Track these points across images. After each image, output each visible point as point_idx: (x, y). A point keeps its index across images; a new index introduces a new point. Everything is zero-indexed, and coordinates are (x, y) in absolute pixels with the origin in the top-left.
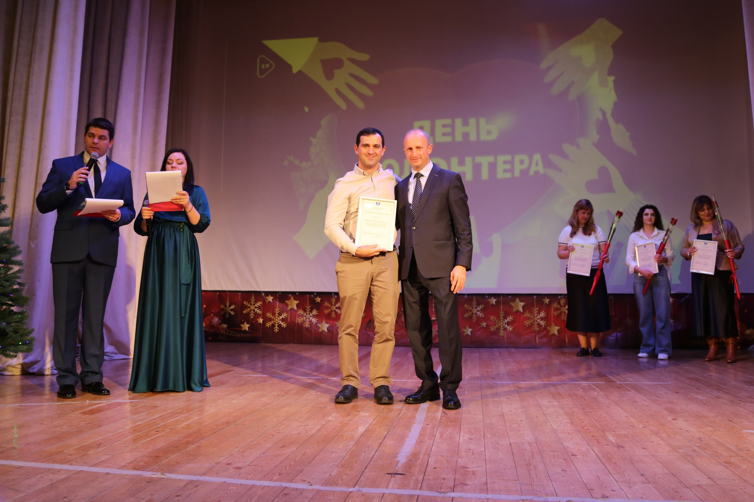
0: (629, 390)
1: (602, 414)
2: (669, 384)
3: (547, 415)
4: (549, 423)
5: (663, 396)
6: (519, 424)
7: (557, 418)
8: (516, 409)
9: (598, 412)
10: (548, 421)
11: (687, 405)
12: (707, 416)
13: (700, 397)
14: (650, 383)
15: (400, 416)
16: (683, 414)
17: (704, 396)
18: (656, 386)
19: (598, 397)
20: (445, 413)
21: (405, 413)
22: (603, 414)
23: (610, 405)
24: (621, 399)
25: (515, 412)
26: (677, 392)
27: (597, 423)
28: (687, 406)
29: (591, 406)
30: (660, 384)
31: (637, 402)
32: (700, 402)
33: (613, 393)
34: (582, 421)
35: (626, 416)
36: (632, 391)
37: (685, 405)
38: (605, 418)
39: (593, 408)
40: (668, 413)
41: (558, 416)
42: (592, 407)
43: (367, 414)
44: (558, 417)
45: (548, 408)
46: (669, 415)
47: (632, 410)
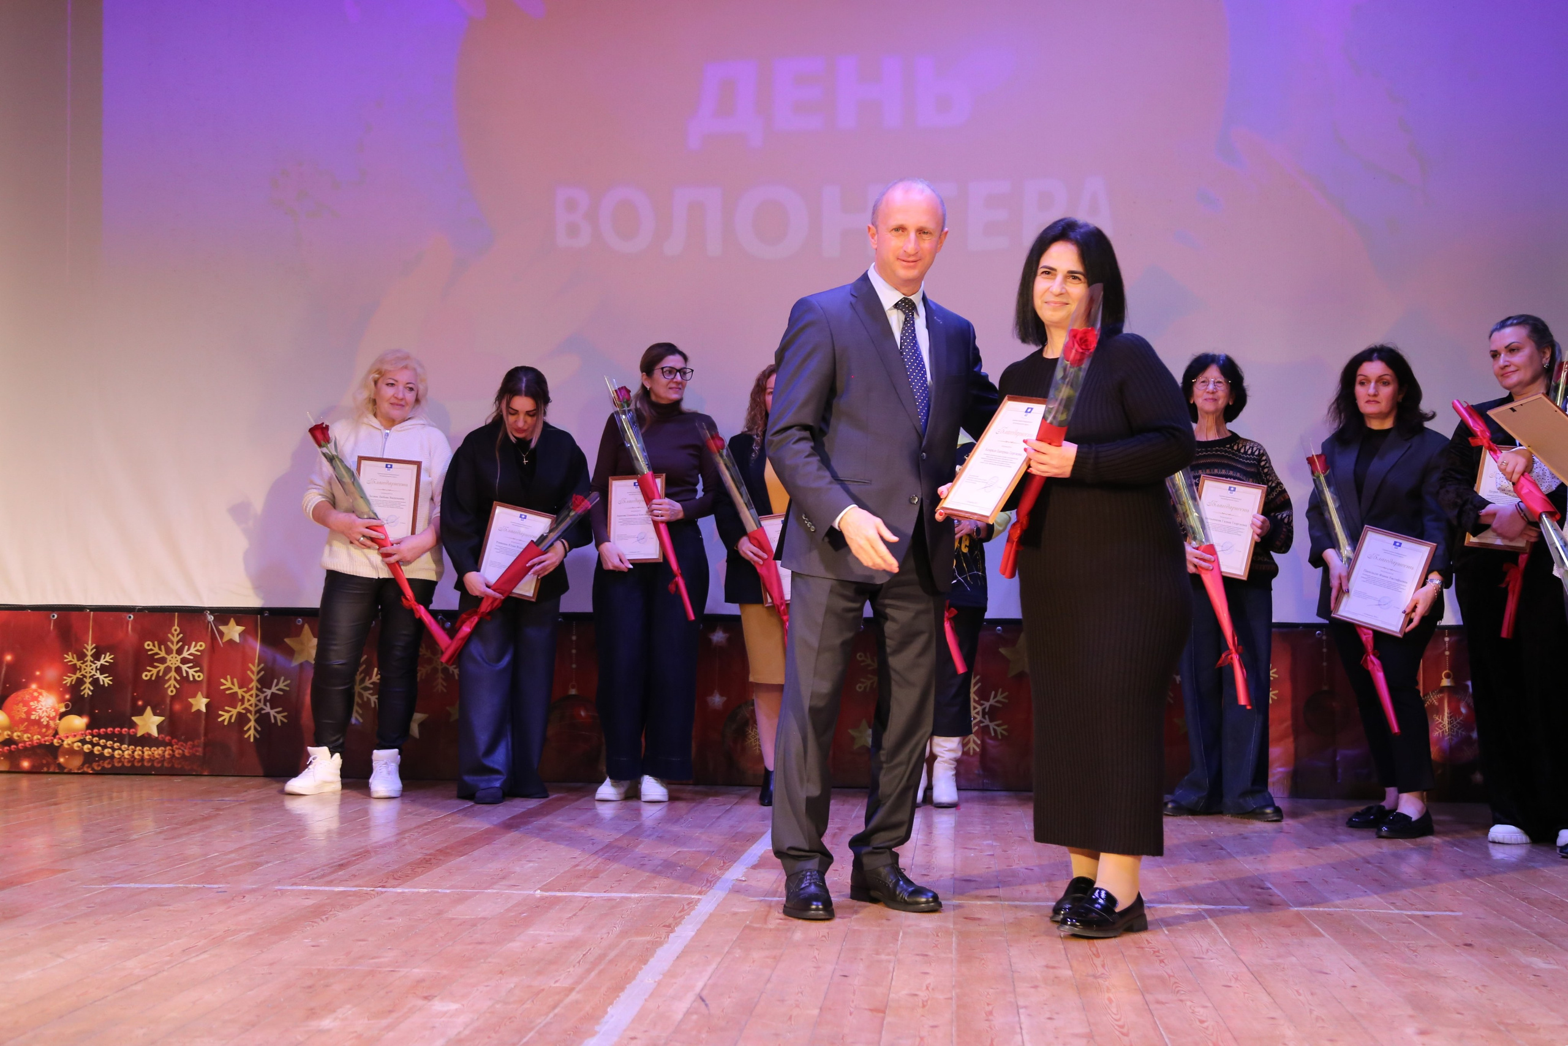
0: (1317, 934)
1: (1197, 1010)
2: (1456, 918)
3: (1021, 1011)
4: (1020, 1036)
5: (1416, 956)
6: (922, 1039)
7: (1050, 1019)
8: (933, 989)
9: (1189, 1003)
10: (1018, 1030)
11: (1484, 986)
12: (1533, 1025)
13: (1538, 963)
14: (1397, 911)
15: (556, 1011)
16: (1459, 1016)
17: (1552, 961)
18: (1410, 923)
19: (1210, 953)
20: (703, 1000)
21: (577, 1002)
22: (1202, 1010)
23: (1236, 979)
24: (1280, 961)
25: (925, 999)
26: (1470, 945)
27: (1169, 1038)
28: (1480, 991)
29: (1176, 983)
30: (1427, 917)
31: (1326, 973)
32: (1532, 977)
33: (1261, 941)
34: (1125, 1030)
35: (1273, 1018)
36: (1323, 936)
37: (1477, 988)
38: (1202, 1022)
39: (1177, 989)
40: (1411, 1012)
41: (1057, 1013)
42: (1176, 987)
43: (453, 1006)
44: (1055, 1016)
45: (1036, 987)
46: (1411, 1016)
47: (1301, 998)
